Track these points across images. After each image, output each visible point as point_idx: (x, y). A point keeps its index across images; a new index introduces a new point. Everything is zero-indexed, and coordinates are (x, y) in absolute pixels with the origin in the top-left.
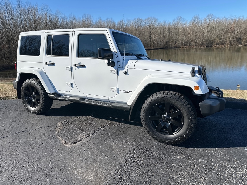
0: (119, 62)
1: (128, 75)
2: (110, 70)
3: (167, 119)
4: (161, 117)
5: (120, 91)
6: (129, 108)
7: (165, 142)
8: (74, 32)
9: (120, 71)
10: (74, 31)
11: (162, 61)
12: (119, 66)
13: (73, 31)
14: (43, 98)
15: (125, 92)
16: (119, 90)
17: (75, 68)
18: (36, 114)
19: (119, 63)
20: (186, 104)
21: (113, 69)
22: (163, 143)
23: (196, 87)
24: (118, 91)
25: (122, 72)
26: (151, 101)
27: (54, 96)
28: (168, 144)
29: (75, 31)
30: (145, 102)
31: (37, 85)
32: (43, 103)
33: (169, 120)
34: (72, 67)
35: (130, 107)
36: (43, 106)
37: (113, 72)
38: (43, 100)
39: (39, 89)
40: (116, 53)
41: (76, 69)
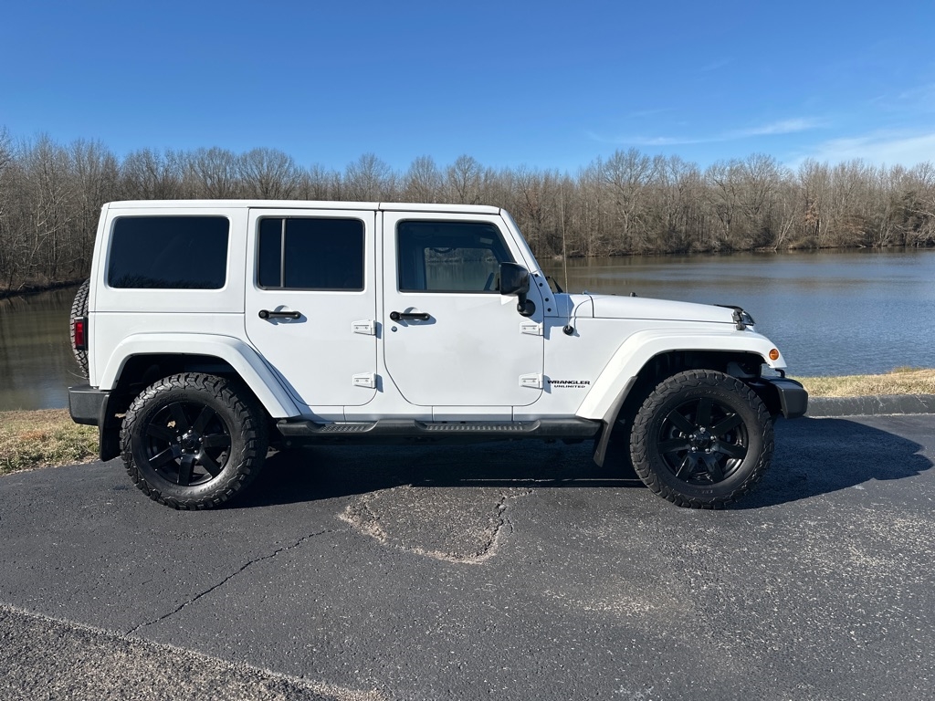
0: (547, 300)
1: (578, 336)
2: (521, 324)
3: (705, 442)
4: (688, 441)
5: (552, 385)
6: (595, 428)
7: (705, 503)
8: (379, 213)
9: (552, 328)
10: (380, 210)
11: (634, 295)
12: (547, 313)
13: (375, 211)
14: (251, 439)
15: (567, 384)
16: (549, 382)
17: (390, 323)
18: (206, 508)
19: (547, 305)
20: (753, 396)
21: (528, 321)
22: (699, 508)
23: (772, 351)
24: (547, 383)
25: (556, 331)
26: (664, 398)
27: (305, 426)
28: (712, 508)
29: (383, 211)
30: (645, 404)
31: (219, 395)
32: (250, 457)
33: (710, 444)
34: (380, 321)
35: (598, 425)
36: (248, 471)
37: (529, 330)
38: (248, 449)
39: (230, 410)
40: (536, 275)
41: (395, 330)
